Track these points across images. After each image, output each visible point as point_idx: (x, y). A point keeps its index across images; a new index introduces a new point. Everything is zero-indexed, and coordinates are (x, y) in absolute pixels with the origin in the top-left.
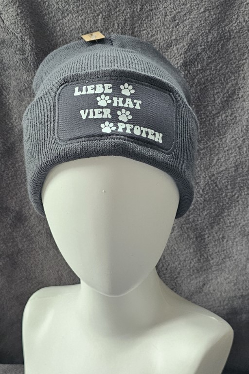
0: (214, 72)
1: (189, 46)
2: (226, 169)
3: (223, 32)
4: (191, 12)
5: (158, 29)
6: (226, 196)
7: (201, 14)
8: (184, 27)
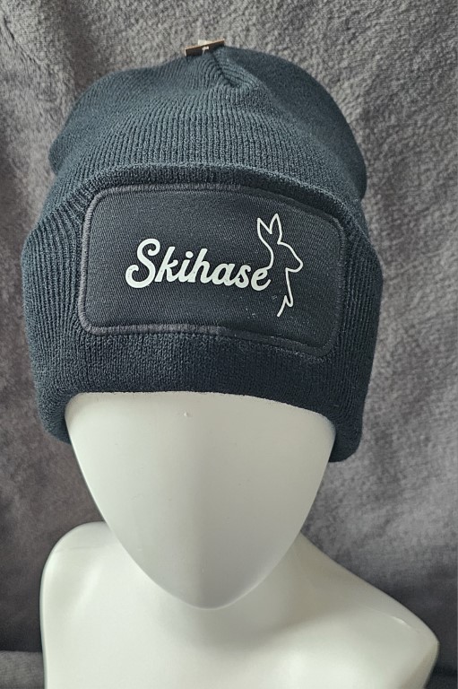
0: (422, 130)
1: (373, 81)
2: (438, 314)
3: (442, 52)
4: (381, 12)
5: (314, 47)
6: (436, 364)
7: (402, 16)
8: (366, 43)
